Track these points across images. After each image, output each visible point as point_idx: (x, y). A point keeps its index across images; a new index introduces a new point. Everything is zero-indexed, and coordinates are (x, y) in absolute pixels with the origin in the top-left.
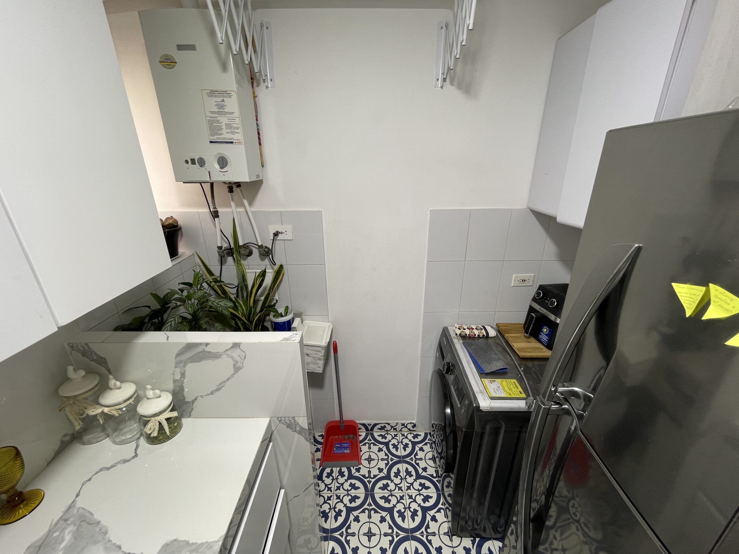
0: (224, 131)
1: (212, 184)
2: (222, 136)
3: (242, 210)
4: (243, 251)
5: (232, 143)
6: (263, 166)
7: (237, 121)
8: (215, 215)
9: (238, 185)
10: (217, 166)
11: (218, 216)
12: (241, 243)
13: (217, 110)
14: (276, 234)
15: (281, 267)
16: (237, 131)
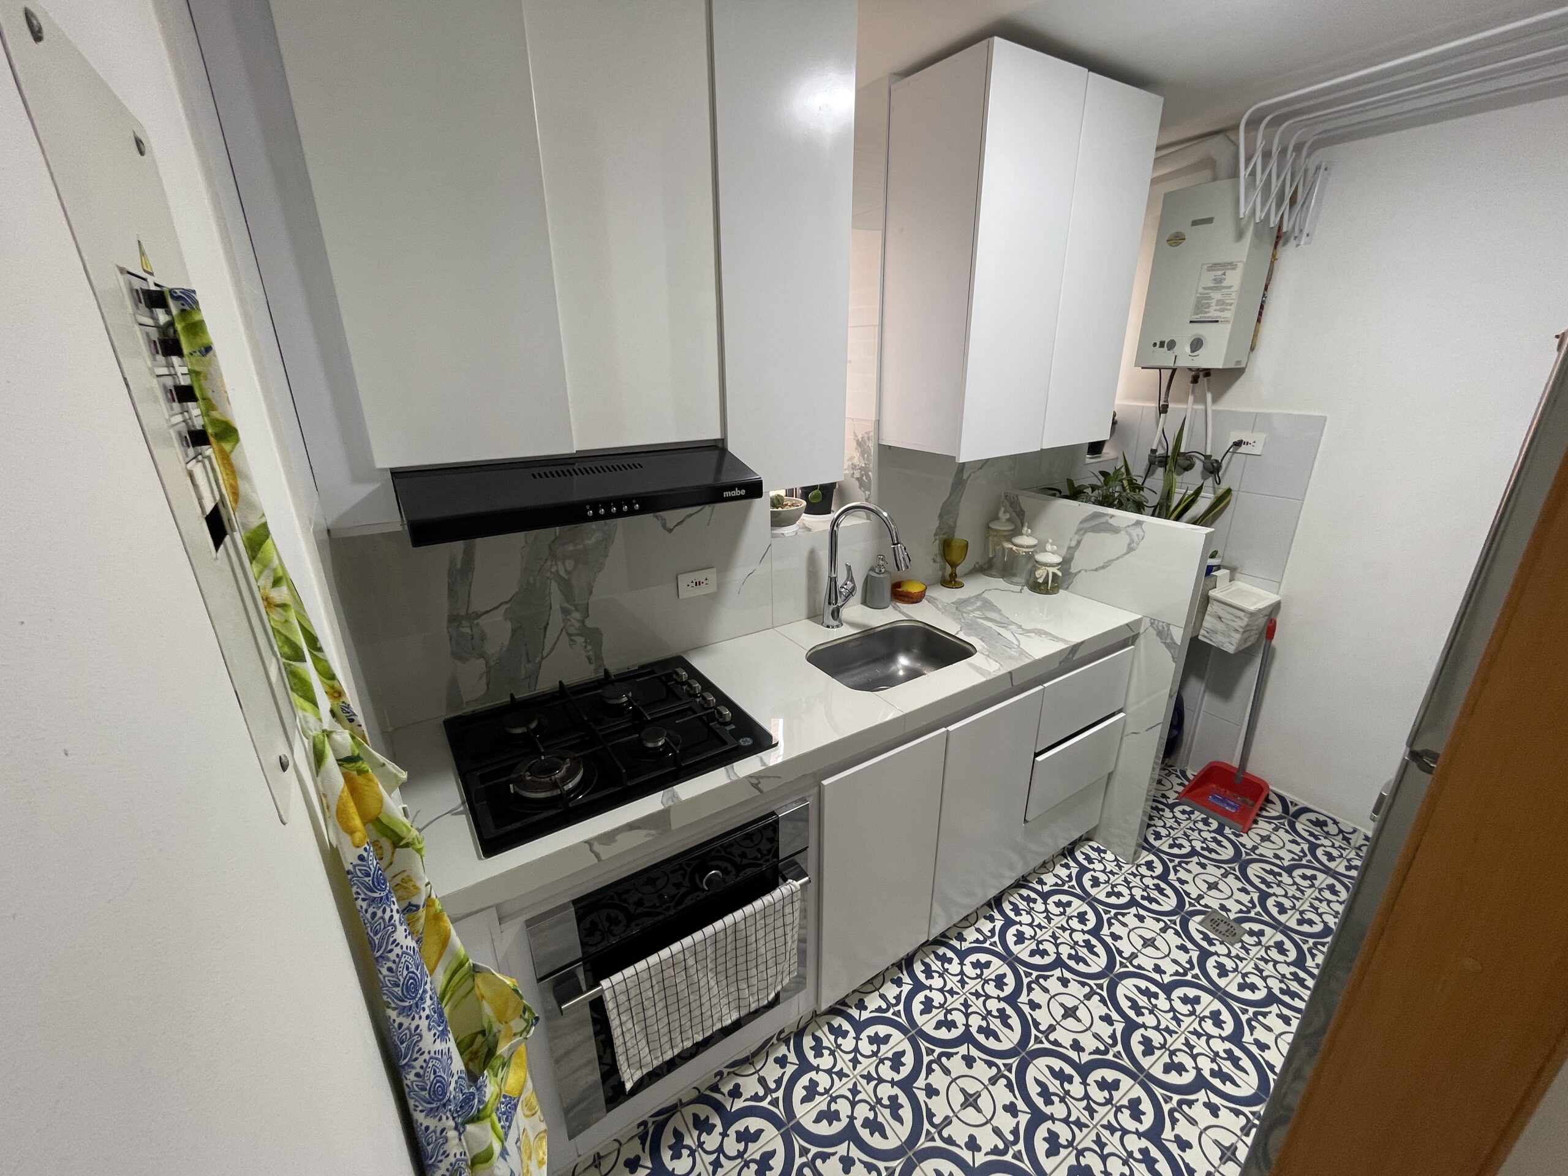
0: (1214, 307)
1: (1174, 371)
2: (1208, 315)
3: (1201, 407)
4: (1181, 461)
5: (1217, 321)
6: (1252, 349)
7: (1234, 296)
8: (1163, 409)
9: (1207, 372)
10: (1188, 349)
11: (1166, 412)
12: (1182, 450)
13: (1213, 285)
14: (1238, 444)
15: (1229, 491)
16: (1228, 307)
